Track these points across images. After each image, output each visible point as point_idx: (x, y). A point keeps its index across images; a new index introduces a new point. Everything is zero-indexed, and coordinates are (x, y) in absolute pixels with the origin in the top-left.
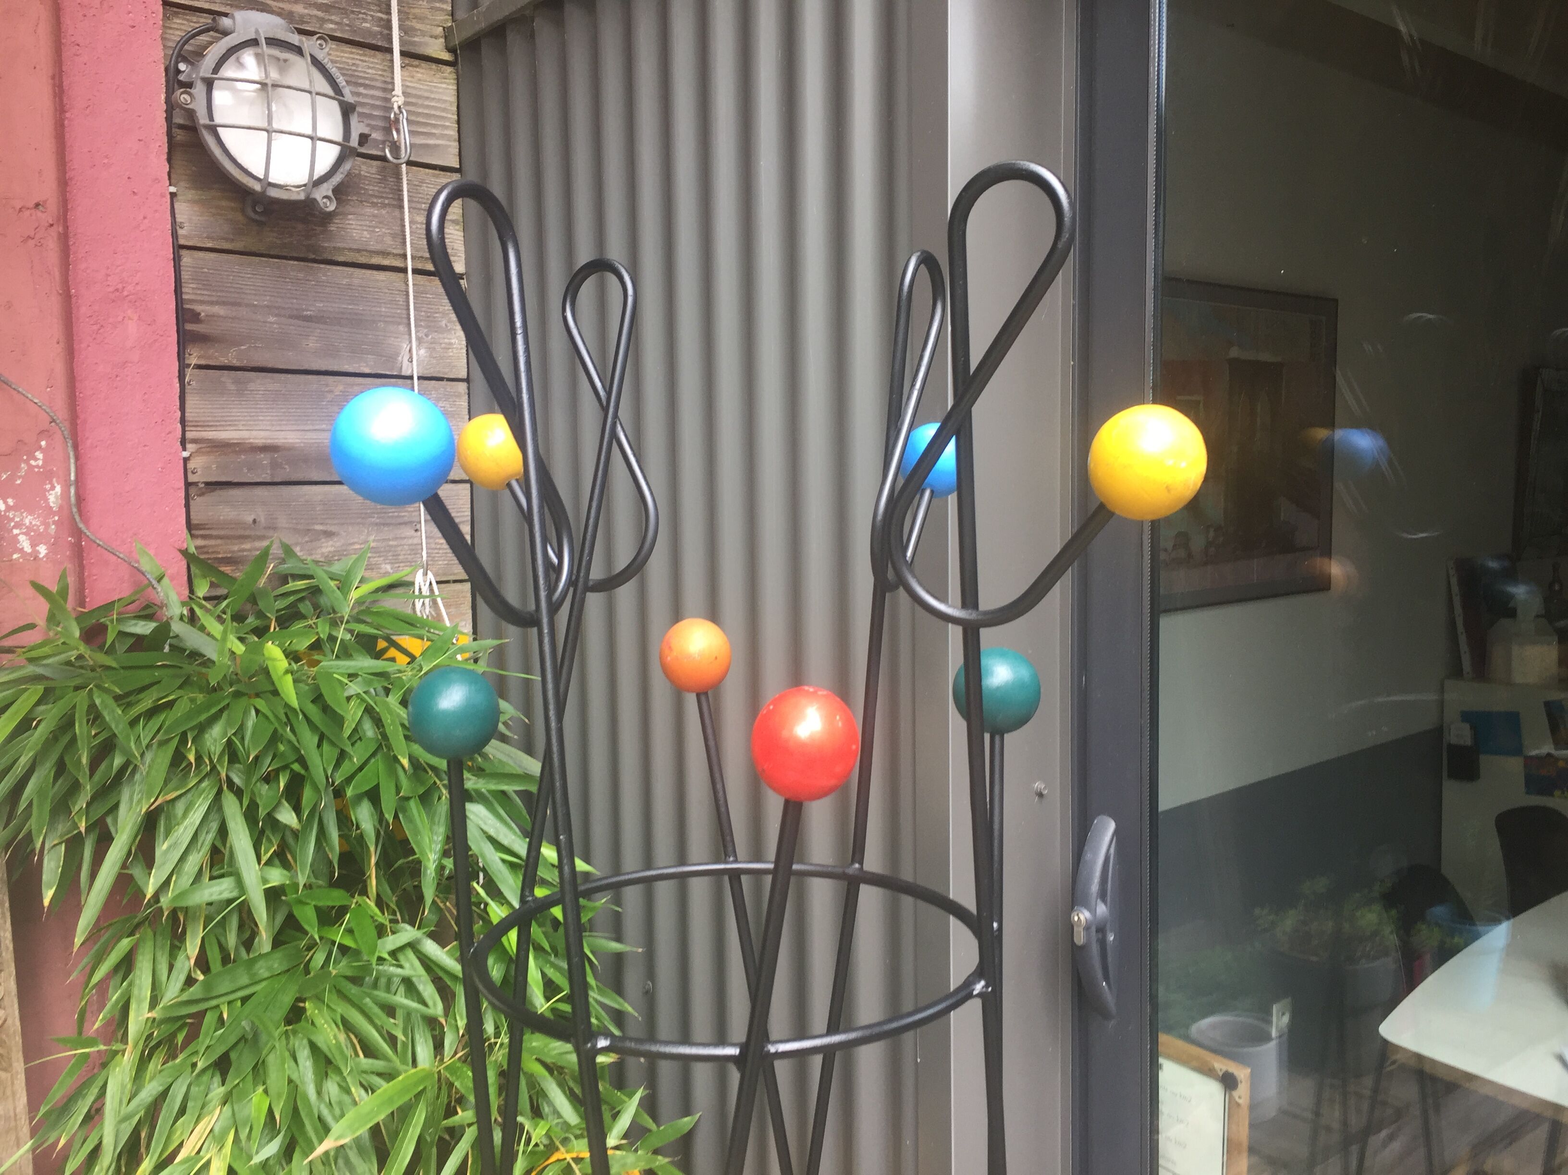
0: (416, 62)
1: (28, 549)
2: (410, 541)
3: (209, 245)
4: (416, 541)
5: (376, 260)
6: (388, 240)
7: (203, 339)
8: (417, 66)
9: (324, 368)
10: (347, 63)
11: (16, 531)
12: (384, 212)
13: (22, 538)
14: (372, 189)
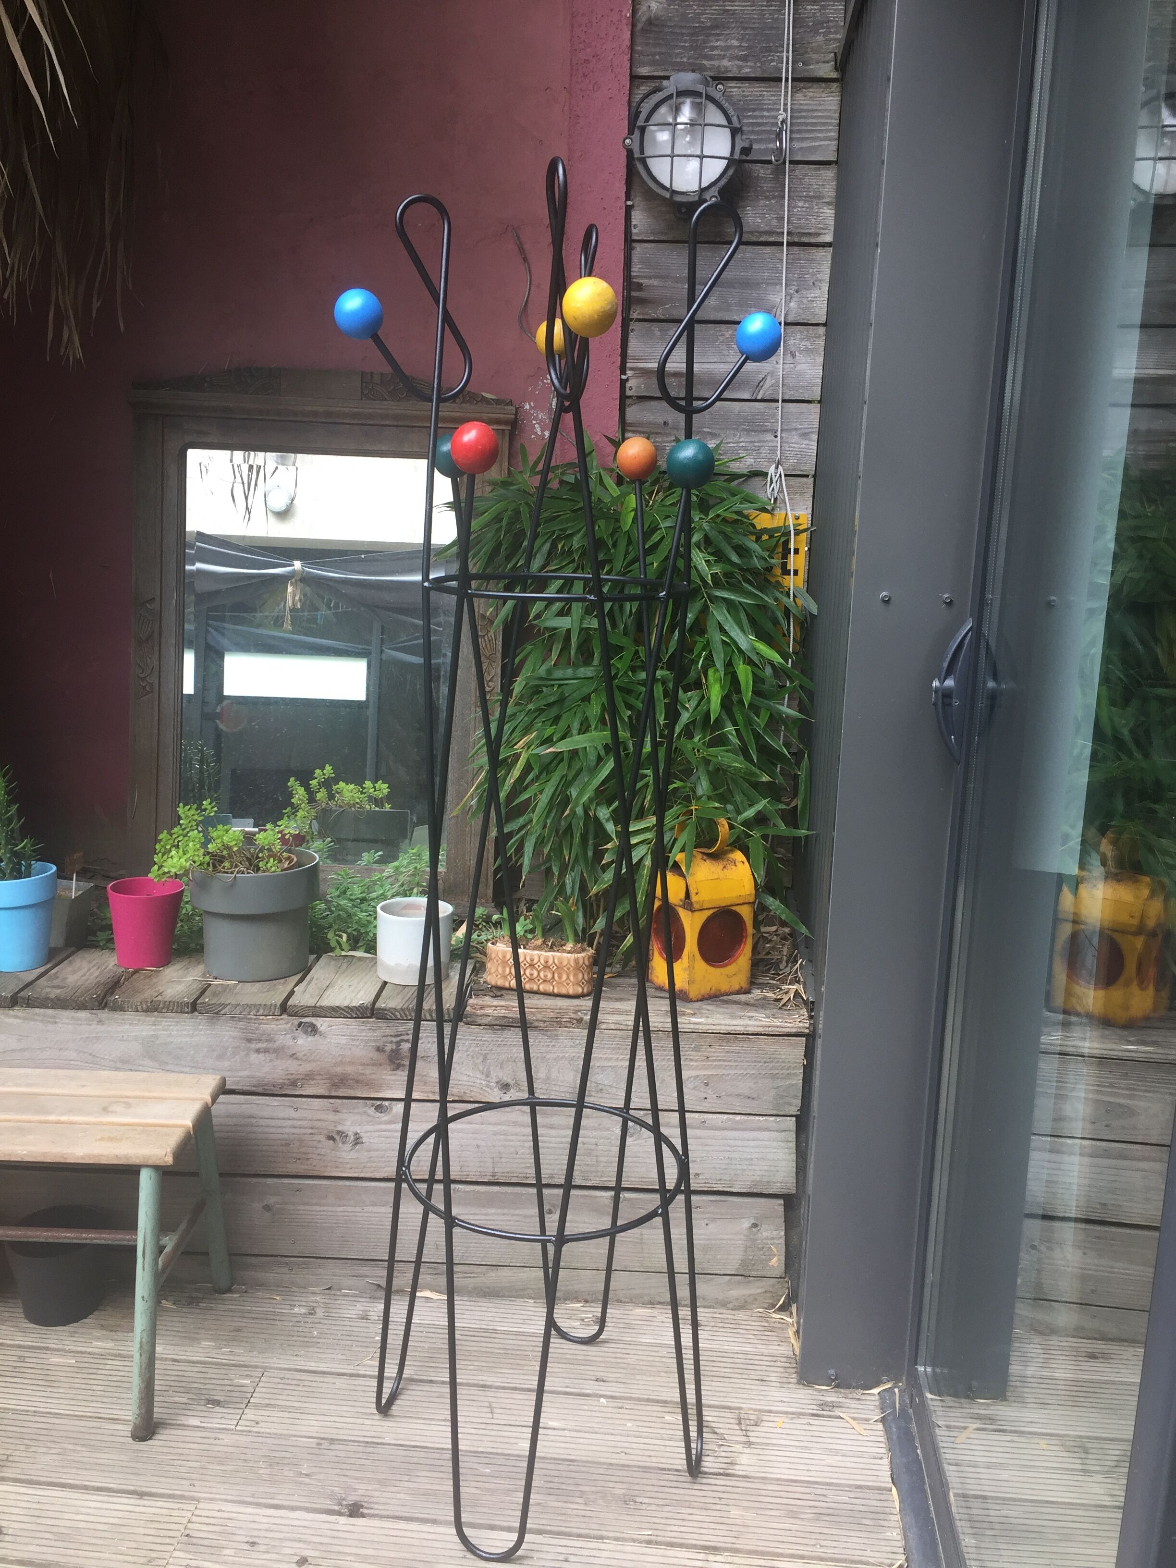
0: (810, 84)
1: (539, 433)
2: (770, 444)
3: (652, 238)
4: (774, 444)
5: (763, 239)
6: (775, 222)
7: (642, 301)
8: (810, 88)
9: (719, 319)
10: (756, 96)
11: (534, 422)
12: (773, 201)
13: (537, 426)
14: (767, 186)
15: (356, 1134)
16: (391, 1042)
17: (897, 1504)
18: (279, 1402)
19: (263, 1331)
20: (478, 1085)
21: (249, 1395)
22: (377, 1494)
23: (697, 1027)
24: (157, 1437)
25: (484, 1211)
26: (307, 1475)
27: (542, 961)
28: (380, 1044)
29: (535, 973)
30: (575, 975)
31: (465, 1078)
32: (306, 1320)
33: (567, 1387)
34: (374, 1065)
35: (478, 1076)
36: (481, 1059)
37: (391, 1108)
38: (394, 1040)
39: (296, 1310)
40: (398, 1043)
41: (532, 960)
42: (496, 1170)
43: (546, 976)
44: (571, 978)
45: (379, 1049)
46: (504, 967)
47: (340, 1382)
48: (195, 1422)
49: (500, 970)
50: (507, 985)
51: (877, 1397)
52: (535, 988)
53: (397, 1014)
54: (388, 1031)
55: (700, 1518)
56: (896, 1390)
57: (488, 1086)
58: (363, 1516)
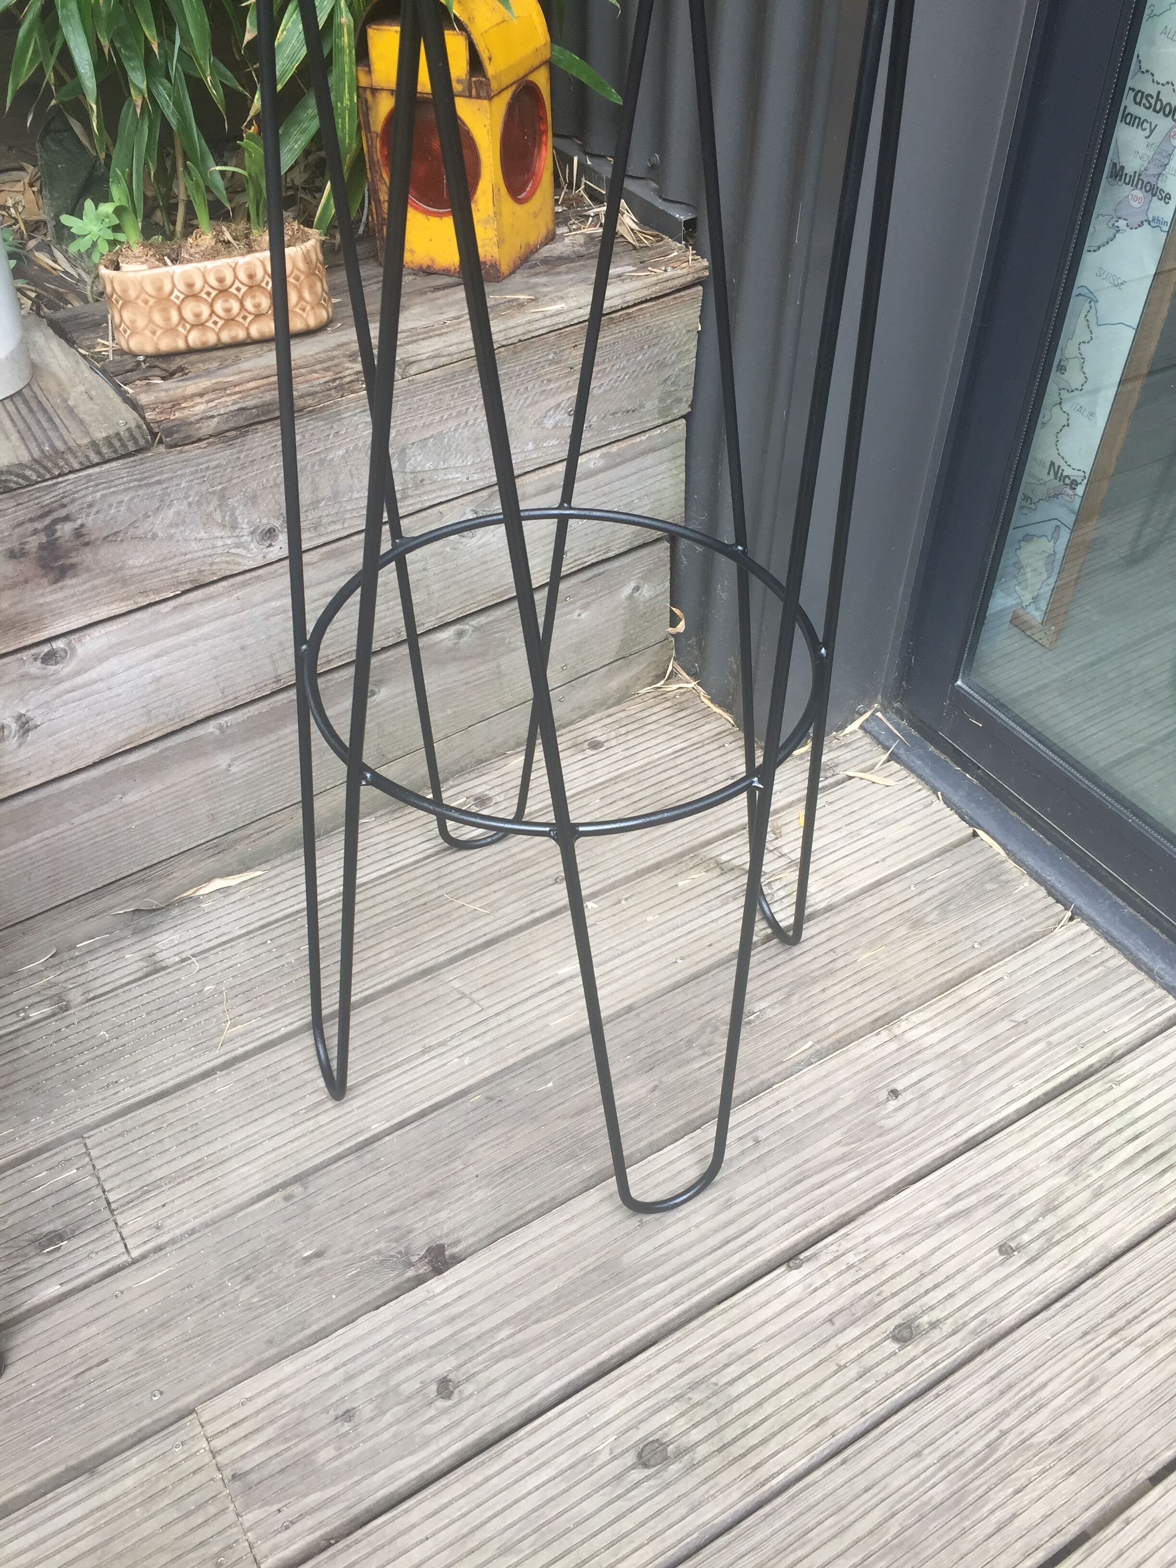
15: (21, 716)
16: (35, 532)
17: (997, 848)
18: (159, 1174)
19: (14, 1077)
20: (219, 551)
21: (98, 1192)
22: (443, 1215)
23: (555, 320)
24: (12, 1357)
25: (273, 737)
26: (318, 1255)
27: (243, 276)
28: (14, 544)
29: (235, 306)
30: (311, 287)
31: (194, 546)
32: (67, 1022)
33: (533, 911)
34: (13, 586)
35: (218, 534)
36: (215, 502)
37: (73, 650)
38: (39, 525)
39: (35, 1015)
40: (50, 530)
41: (221, 280)
42: (279, 672)
43: (257, 306)
44: (307, 295)
45: (12, 555)
46: (165, 311)
47: (221, 1084)
48: (53, 1290)
49: (158, 318)
50: (181, 345)
51: (861, 733)
52: (241, 335)
53: (28, 473)
54: (22, 514)
55: (838, 989)
56: (879, 714)
57: (237, 546)
58: (457, 1260)
